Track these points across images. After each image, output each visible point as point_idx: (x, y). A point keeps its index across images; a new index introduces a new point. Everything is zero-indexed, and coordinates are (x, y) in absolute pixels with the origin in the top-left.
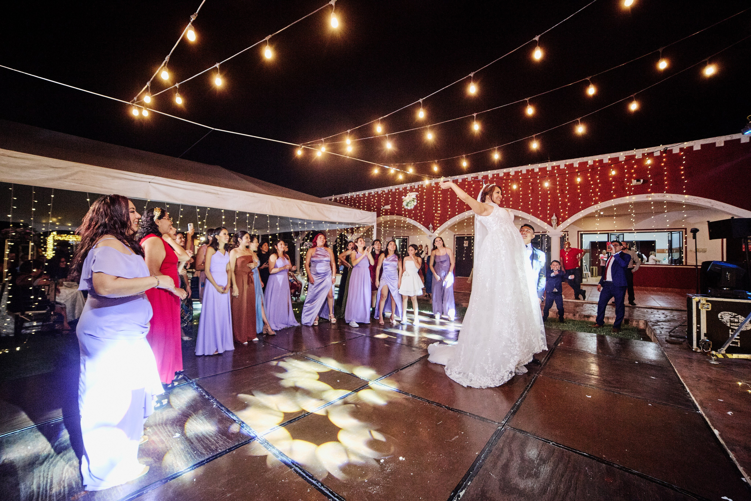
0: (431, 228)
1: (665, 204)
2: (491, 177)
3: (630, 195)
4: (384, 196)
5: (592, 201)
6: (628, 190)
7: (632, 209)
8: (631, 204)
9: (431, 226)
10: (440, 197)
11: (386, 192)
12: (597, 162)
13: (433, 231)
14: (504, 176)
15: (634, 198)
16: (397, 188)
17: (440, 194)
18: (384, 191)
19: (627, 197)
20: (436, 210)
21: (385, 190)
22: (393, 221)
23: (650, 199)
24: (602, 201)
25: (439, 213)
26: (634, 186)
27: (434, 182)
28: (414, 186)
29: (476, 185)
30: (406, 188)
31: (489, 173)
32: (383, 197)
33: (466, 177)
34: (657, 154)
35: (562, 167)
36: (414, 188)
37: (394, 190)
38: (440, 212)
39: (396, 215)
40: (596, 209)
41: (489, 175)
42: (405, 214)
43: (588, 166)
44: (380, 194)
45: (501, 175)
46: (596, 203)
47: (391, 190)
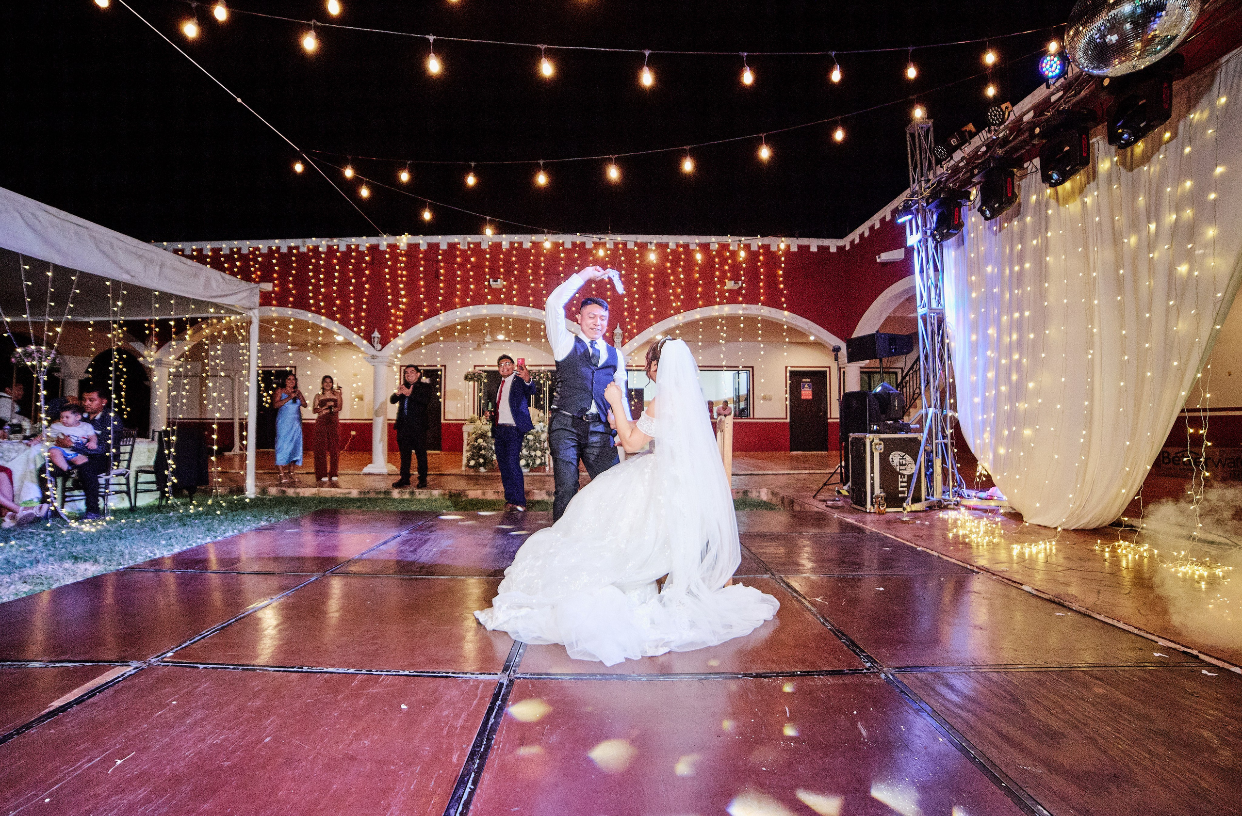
0: (376, 340)
1: (759, 322)
2: (508, 247)
3: (719, 304)
4: (260, 259)
5: (672, 308)
6: (719, 296)
7: (722, 326)
8: (723, 318)
9: (376, 334)
10: (402, 276)
11: (265, 251)
12: (681, 246)
13: (379, 347)
14: (532, 248)
15: (727, 309)
16: (293, 244)
17: (402, 269)
18: (258, 249)
19: (716, 307)
20: (396, 304)
21: (261, 246)
22: (284, 322)
23: (741, 312)
24: (687, 309)
25: (401, 310)
26: (729, 291)
27: (385, 243)
28: (338, 246)
29: (478, 259)
30: (316, 248)
31: (504, 239)
32: (256, 262)
33: (456, 240)
34: (754, 248)
35: (630, 246)
36: (337, 251)
37: (284, 250)
38: (404, 307)
39: (293, 307)
40: (677, 323)
41: (504, 243)
42: (316, 304)
43: (669, 250)
44: (248, 255)
45: (527, 245)
46: (677, 312)
47: (278, 248)
